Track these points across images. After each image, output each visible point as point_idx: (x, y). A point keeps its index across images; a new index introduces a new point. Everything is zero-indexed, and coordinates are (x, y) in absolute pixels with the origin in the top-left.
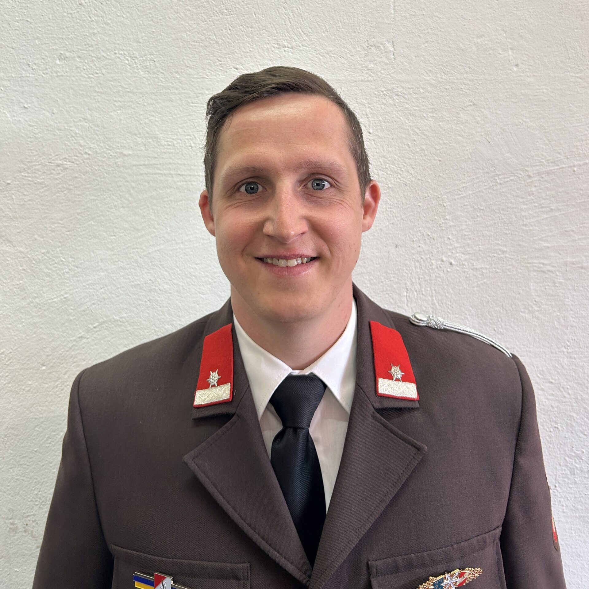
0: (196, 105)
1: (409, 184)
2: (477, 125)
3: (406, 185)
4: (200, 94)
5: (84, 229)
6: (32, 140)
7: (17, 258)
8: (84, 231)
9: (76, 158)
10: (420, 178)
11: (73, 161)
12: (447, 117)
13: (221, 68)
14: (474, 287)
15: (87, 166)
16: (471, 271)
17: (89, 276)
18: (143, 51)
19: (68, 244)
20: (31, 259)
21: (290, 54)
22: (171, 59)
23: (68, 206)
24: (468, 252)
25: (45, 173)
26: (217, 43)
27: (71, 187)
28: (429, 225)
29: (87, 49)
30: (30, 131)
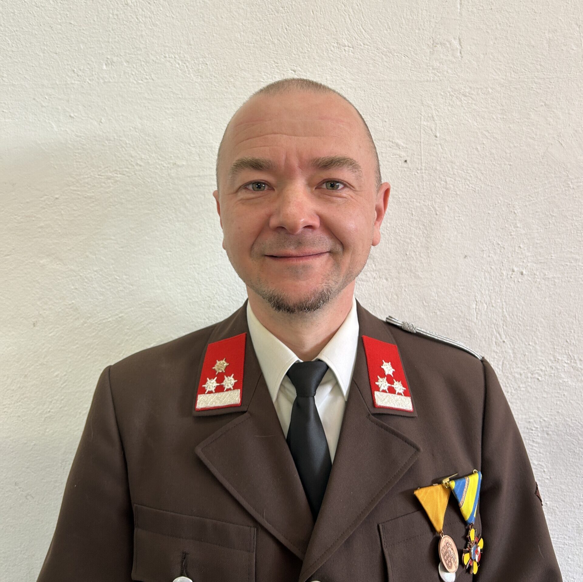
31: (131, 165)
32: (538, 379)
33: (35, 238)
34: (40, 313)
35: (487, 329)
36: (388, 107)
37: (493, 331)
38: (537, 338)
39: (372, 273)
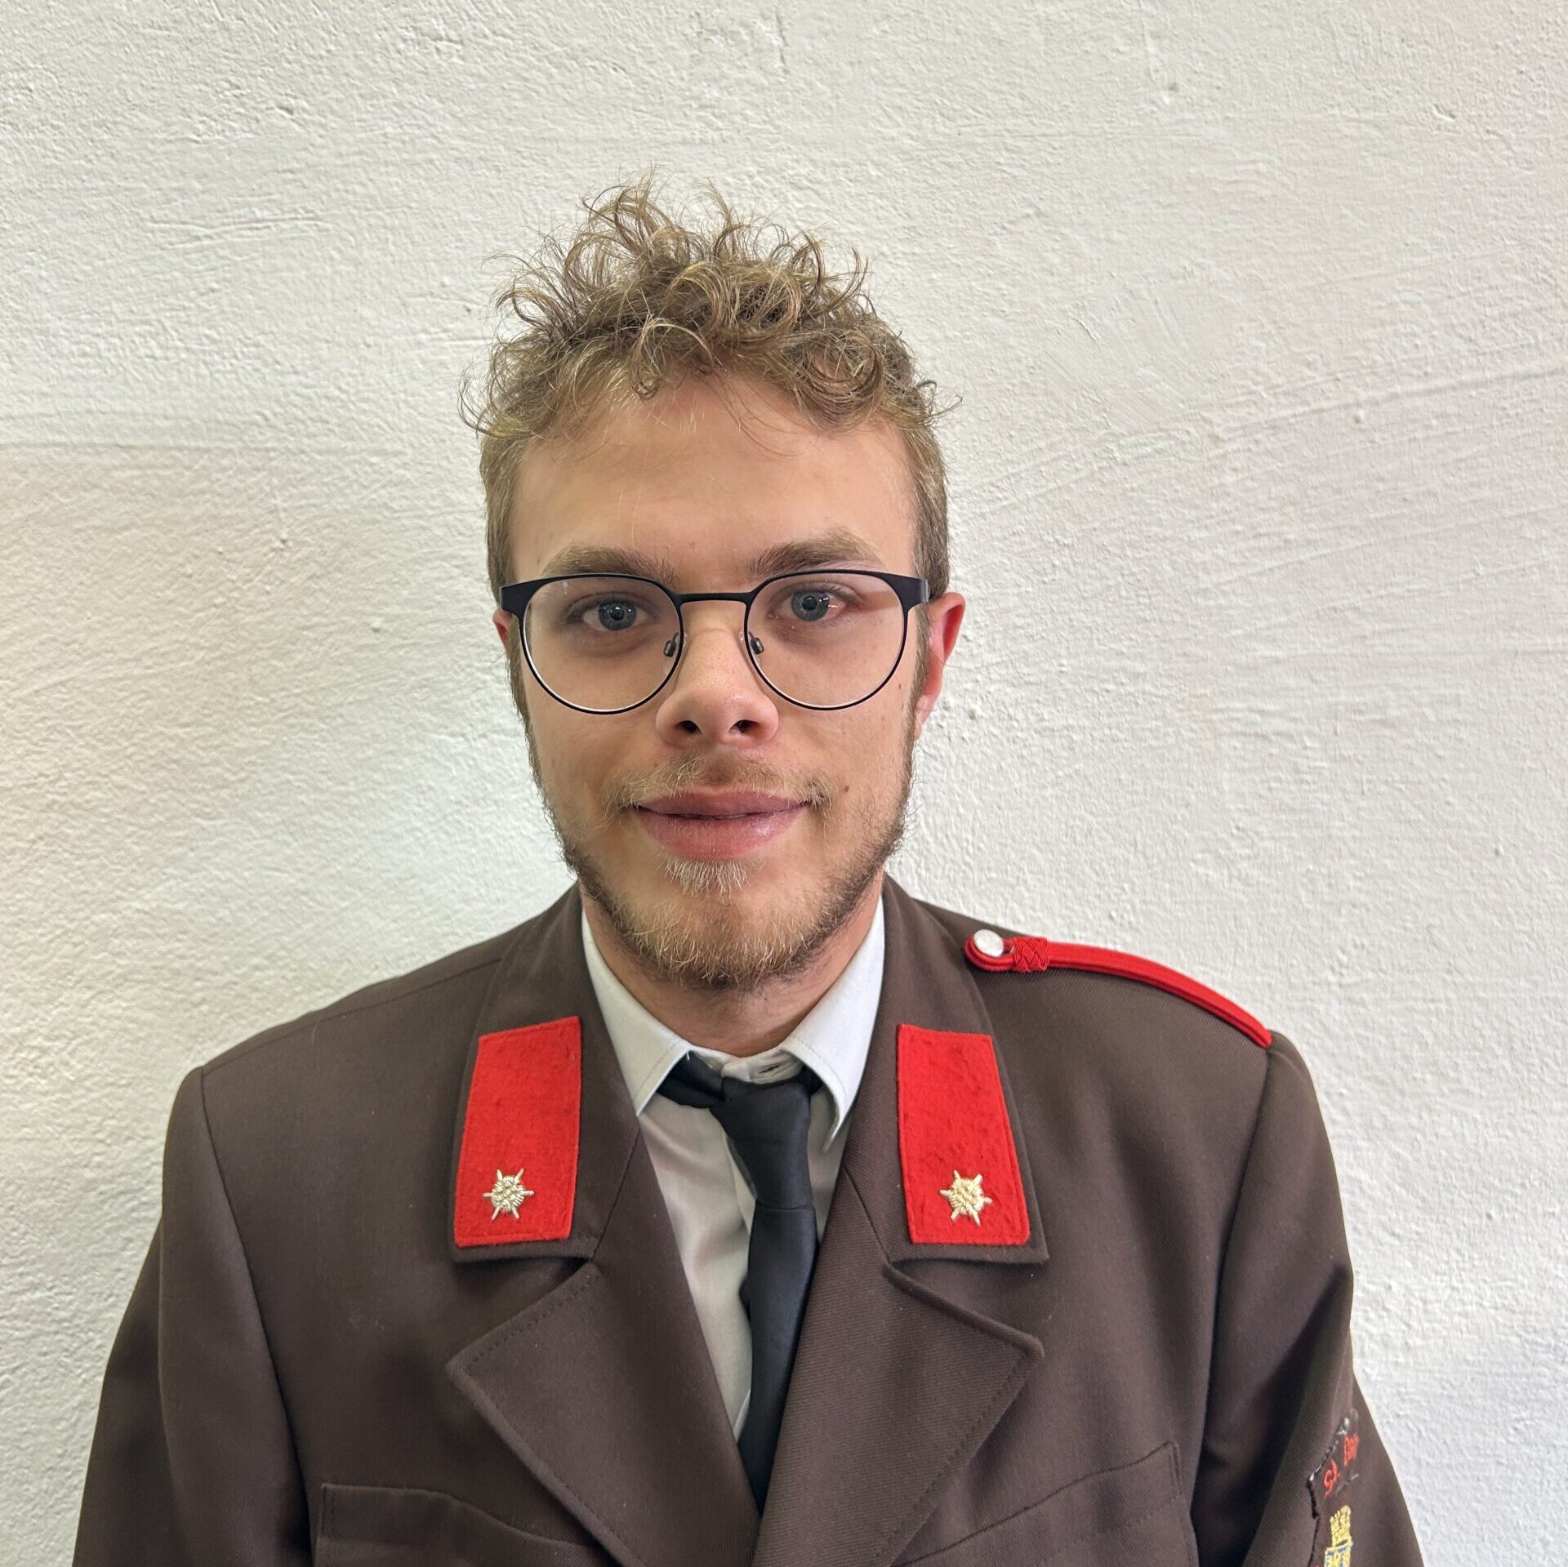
0: (163, 225)
4: (175, 189)
13: (242, 110)
21: (455, 60)
22: (81, 83)
26: (225, 28)
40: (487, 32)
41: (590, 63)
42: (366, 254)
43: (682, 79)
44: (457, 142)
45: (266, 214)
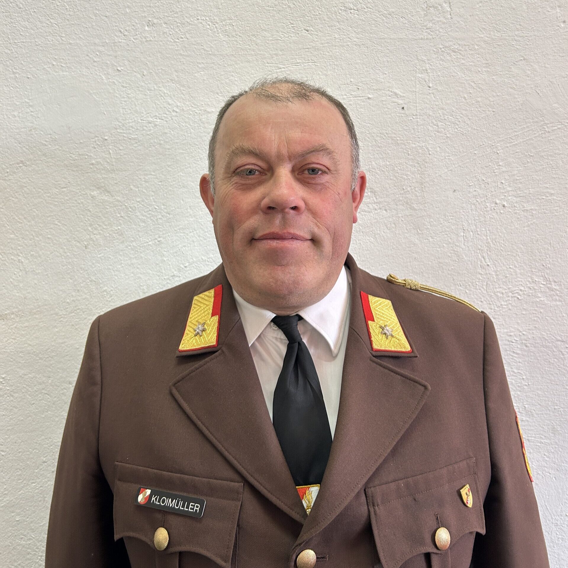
1: (466, 133)
2: (528, 78)
3: (463, 135)
4: (274, 54)
5: (174, 179)
6: (125, 99)
7: (115, 207)
8: (174, 181)
9: (165, 115)
10: (475, 128)
11: (163, 118)
12: (500, 71)
13: (294, 31)
14: (525, 227)
15: (175, 123)
16: (523, 212)
17: (180, 222)
18: (223, 17)
19: (160, 194)
20: (128, 207)
21: (355, 15)
22: (248, 23)
23: (159, 159)
24: (520, 195)
25: (138, 129)
26: (289, 7)
27: (162, 142)
28: (484, 171)
29: (173, 16)
30: (123, 91)
31: (169, 111)
32: (518, 298)
33: (87, 173)
34: (92, 237)
35: (473, 254)
36: (388, 62)
37: (478, 256)
38: (517, 261)
39: (374, 205)
40: (365, 7)
41: (395, 16)
42: (329, 73)
43: (421, 21)
44: (355, 39)
45: (300, 61)
